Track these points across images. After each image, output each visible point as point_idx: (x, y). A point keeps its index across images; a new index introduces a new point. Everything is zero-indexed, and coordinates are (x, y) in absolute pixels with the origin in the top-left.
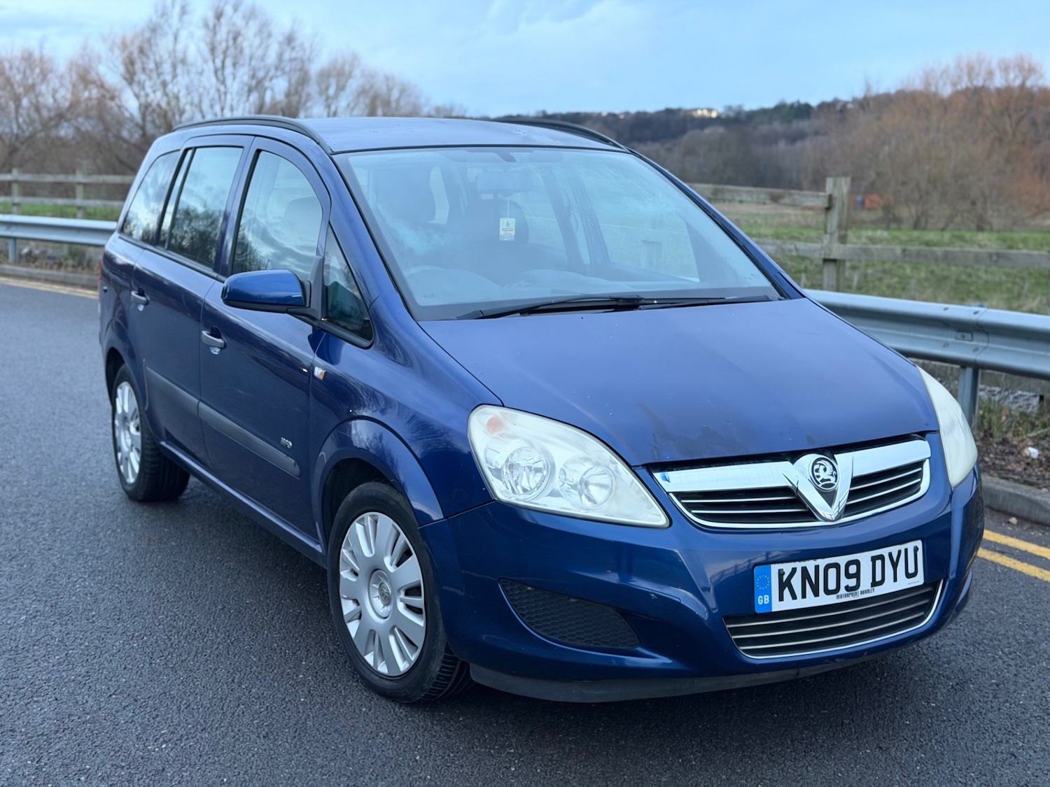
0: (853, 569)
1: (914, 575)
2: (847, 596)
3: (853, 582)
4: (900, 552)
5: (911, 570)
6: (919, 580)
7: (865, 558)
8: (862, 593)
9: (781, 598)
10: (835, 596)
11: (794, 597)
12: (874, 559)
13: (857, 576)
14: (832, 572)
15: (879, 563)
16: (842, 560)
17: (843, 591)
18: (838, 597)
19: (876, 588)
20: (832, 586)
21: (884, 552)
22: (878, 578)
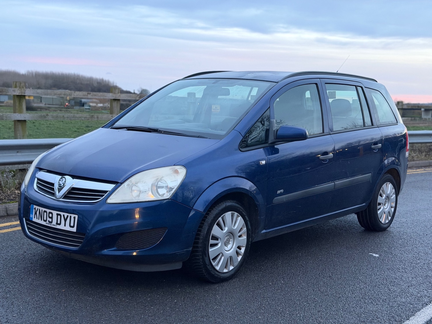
0: (51, 215)
1: (73, 227)
2: (48, 224)
3: (50, 220)
4: (68, 216)
5: (72, 225)
6: (74, 230)
7: (55, 213)
8: (53, 225)
9: (35, 218)
10: (45, 222)
11: (37, 219)
12: (58, 215)
13: (52, 218)
14: (45, 213)
15: (59, 217)
16: (48, 211)
17: (47, 222)
18: (47, 223)
19: (58, 225)
20: (45, 219)
21: (62, 214)
22: (59, 222)
